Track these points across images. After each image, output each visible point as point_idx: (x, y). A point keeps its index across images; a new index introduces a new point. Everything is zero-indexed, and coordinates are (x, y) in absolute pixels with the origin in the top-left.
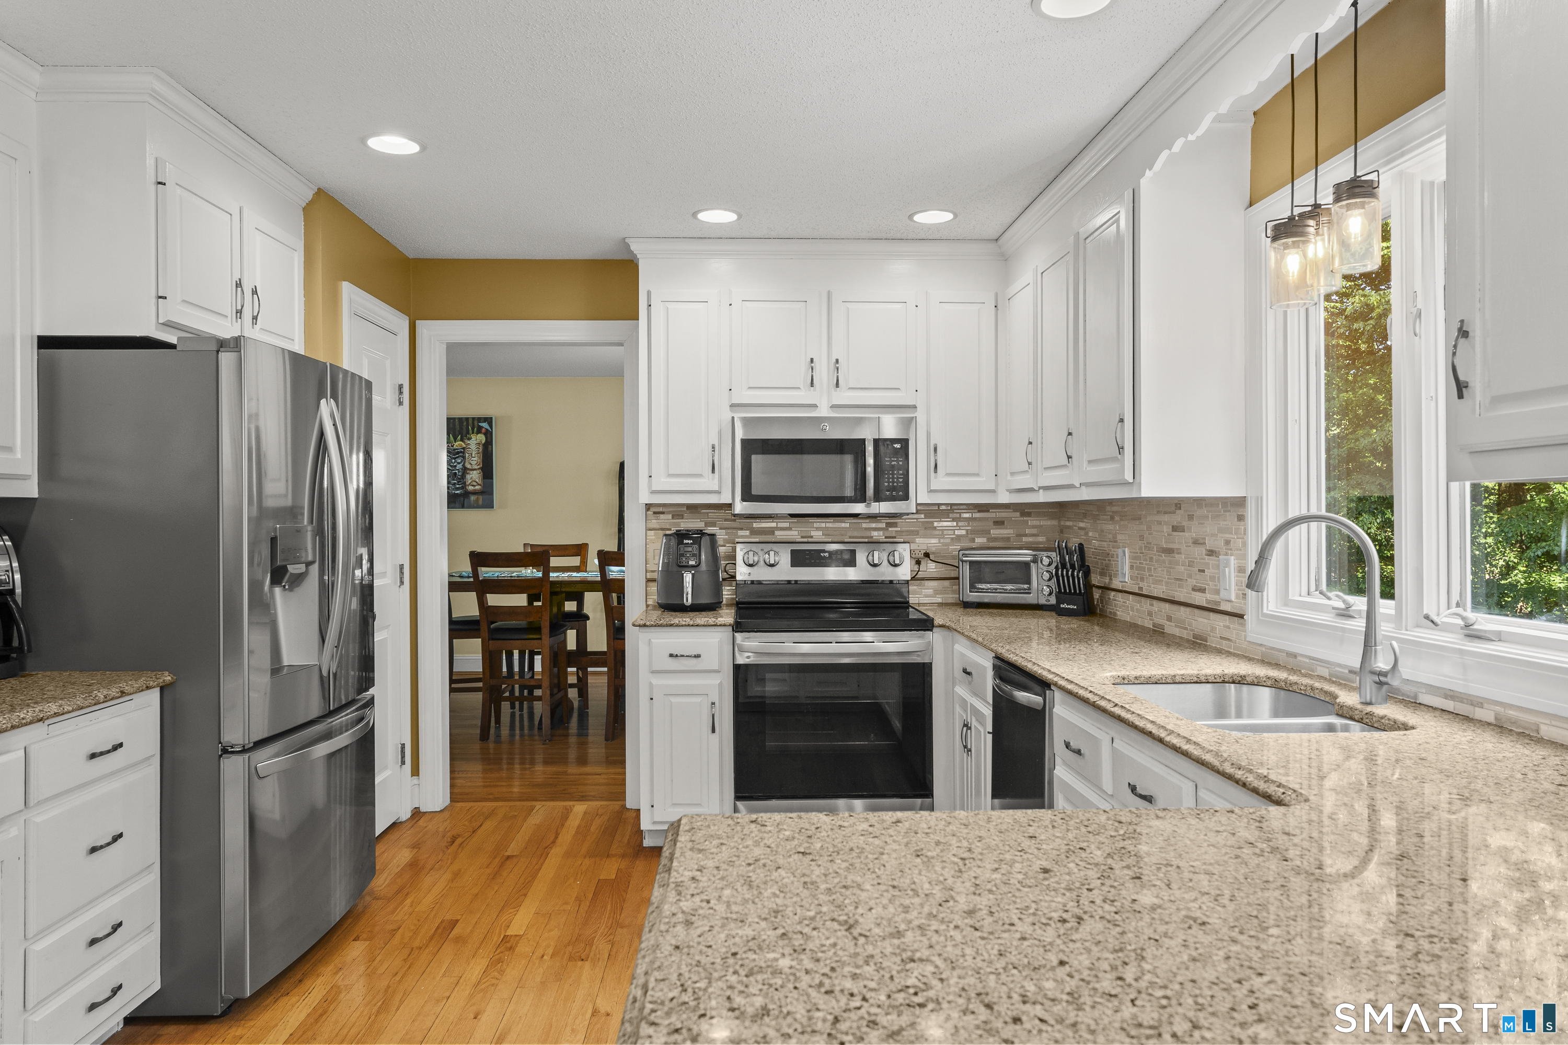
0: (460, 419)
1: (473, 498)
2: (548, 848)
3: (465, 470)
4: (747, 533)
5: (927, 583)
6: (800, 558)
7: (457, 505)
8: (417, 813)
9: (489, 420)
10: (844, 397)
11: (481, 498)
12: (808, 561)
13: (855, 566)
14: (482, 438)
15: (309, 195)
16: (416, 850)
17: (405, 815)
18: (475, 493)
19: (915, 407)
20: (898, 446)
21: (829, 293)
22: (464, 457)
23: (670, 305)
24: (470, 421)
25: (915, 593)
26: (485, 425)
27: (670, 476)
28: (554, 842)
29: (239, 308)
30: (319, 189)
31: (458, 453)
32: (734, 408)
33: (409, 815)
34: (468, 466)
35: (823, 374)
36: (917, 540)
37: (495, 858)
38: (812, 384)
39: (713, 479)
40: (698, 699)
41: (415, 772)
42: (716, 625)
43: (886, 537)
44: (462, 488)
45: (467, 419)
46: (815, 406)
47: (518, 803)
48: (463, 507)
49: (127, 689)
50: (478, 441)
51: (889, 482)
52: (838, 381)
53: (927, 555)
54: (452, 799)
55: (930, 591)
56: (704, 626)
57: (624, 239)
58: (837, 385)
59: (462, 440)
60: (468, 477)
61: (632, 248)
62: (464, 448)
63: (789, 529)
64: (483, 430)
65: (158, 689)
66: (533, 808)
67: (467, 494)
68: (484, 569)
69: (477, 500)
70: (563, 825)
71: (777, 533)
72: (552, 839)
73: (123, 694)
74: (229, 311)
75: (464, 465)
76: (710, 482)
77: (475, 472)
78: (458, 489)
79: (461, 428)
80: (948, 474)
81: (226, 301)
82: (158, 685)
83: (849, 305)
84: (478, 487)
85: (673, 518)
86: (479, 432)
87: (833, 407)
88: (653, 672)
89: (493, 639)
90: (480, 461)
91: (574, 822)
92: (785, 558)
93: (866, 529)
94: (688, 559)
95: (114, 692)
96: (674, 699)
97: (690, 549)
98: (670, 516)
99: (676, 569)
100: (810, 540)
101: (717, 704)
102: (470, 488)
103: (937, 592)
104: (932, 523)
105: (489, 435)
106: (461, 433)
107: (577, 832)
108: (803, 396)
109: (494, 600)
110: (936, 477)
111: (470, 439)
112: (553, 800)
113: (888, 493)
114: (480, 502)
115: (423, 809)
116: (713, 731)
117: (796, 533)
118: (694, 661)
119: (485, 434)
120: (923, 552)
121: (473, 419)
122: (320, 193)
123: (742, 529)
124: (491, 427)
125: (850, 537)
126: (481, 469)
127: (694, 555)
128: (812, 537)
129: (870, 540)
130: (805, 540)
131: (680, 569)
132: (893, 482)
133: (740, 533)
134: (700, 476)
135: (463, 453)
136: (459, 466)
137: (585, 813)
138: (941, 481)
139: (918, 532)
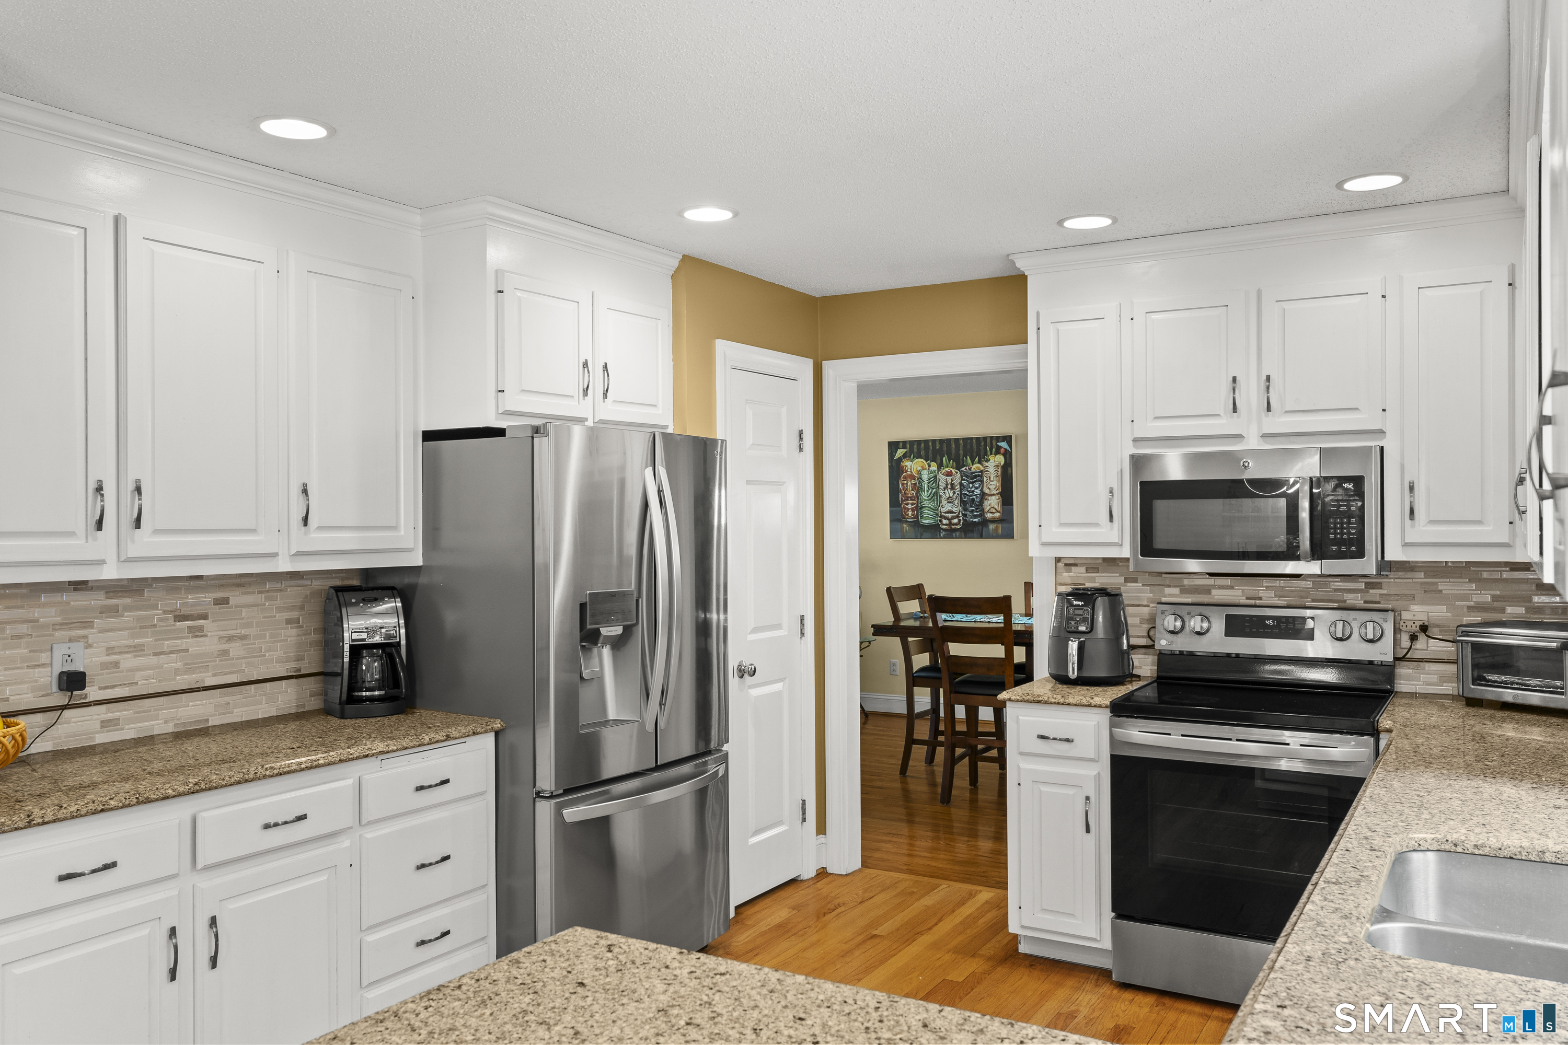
0: (978, 439)
1: (992, 526)
2: (920, 933)
3: (983, 495)
4: (1176, 591)
5: (1428, 666)
6: (1236, 626)
7: (975, 534)
8: (822, 873)
9: (1008, 439)
10: (1279, 423)
11: (1000, 526)
12: (1247, 630)
13: (1312, 639)
14: (1000, 459)
15: (675, 263)
16: (794, 912)
17: (808, 872)
18: (993, 521)
19: (1382, 432)
20: (1349, 486)
21: (1259, 292)
22: (982, 481)
23: (1060, 326)
24: (988, 441)
25: (1409, 678)
26: (1004, 445)
27: (1062, 525)
28: (930, 929)
29: (586, 387)
30: (684, 256)
31: (976, 476)
32: (1138, 443)
33: (813, 874)
34: (987, 491)
35: (1250, 395)
36: (1413, 607)
37: (861, 934)
38: (1235, 410)
39: (1112, 529)
40: (1071, 791)
41: (821, 829)
42: (1090, 706)
43: (1365, 602)
44: (981, 515)
45: (985, 438)
46: (1240, 436)
47: (926, 879)
48: (981, 537)
49: (454, 733)
50: (997, 463)
51: (1335, 534)
52: (1268, 403)
53: (1424, 628)
54: (865, 863)
55: (1435, 678)
56: (1075, 705)
57: (1008, 255)
58: (1269, 409)
59: (980, 462)
60: (987, 503)
61: (1018, 265)
62: (981, 471)
63: (1231, 587)
64: (1002, 451)
65: (493, 734)
66: (938, 886)
67: (985, 522)
68: (944, 616)
69: (996, 528)
70: (953, 911)
71: (1214, 592)
72: (930, 926)
73: (448, 738)
74: (577, 391)
75: (982, 490)
76: (1109, 533)
77: (993, 497)
78: (976, 516)
79: (979, 450)
80: (1433, 522)
81: (572, 382)
82: (492, 730)
83: (1286, 305)
84: (997, 515)
85: (1087, 571)
86: (997, 453)
87: (1264, 436)
88: (1022, 754)
89: (956, 692)
90: (999, 485)
91: (967, 910)
92: (1218, 626)
93: (1336, 590)
94: (1078, 624)
95: (440, 736)
96: (1044, 788)
97: (1080, 612)
98: (1083, 569)
99: (1063, 634)
100: (1258, 602)
101: (1092, 799)
102: (989, 516)
103: (1443, 679)
104: (1436, 584)
105: (1008, 455)
106: (978, 455)
107: (962, 923)
108: (1225, 424)
109: (956, 649)
110: (1413, 526)
111: (988, 461)
112: (963, 882)
113: (1334, 548)
114: (1000, 532)
115: (830, 870)
116: (1088, 830)
117: (1240, 592)
118: (1066, 745)
119: (1004, 455)
120: (1418, 624)
121: (992, 438)
122: (687, 260)
123: (1169, 586)
124: (1010, 446)
125: (1313, 601)
126: (1001, 494)
127: (1085, 619)
128: (1260, 598)
129: (1342, 605)
130: (1252, 602)
131: (1069, 635)
132: (1342, 534)
133: (1168, 591)
134: (1096, 525)
135: (981, 476)
136: (977, 492)
137: (987, 902)
138: (1422, 531)
139: (1414, 596)
